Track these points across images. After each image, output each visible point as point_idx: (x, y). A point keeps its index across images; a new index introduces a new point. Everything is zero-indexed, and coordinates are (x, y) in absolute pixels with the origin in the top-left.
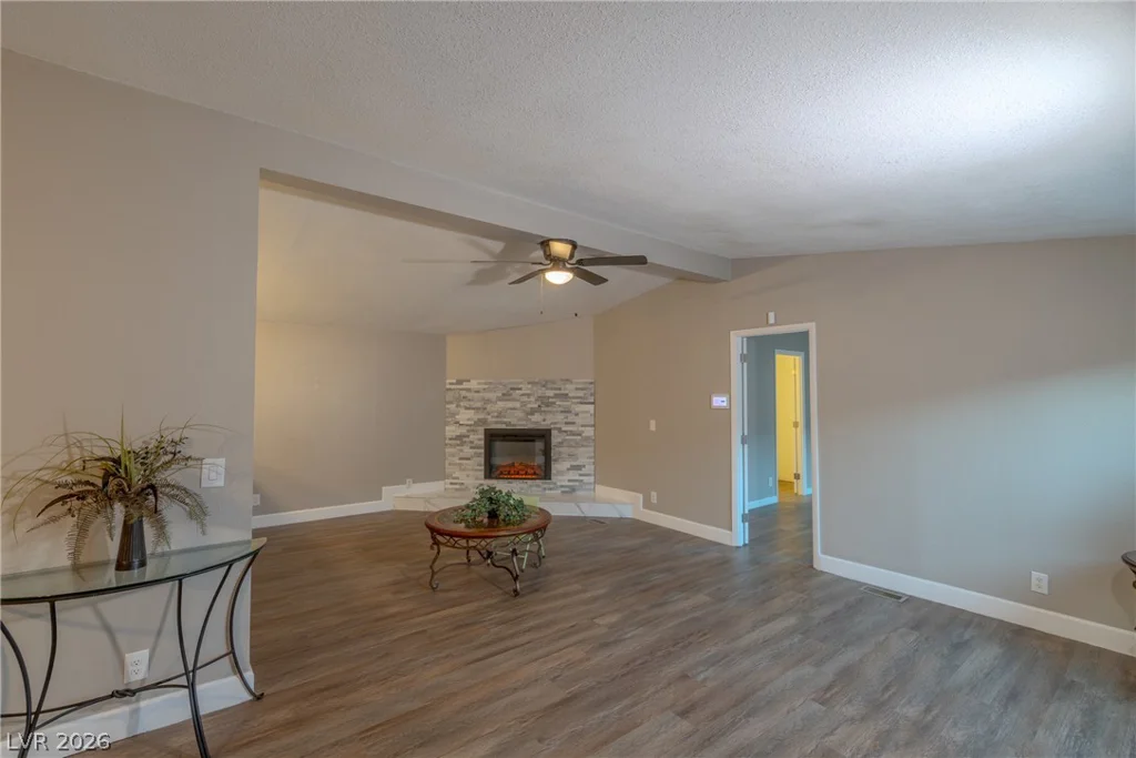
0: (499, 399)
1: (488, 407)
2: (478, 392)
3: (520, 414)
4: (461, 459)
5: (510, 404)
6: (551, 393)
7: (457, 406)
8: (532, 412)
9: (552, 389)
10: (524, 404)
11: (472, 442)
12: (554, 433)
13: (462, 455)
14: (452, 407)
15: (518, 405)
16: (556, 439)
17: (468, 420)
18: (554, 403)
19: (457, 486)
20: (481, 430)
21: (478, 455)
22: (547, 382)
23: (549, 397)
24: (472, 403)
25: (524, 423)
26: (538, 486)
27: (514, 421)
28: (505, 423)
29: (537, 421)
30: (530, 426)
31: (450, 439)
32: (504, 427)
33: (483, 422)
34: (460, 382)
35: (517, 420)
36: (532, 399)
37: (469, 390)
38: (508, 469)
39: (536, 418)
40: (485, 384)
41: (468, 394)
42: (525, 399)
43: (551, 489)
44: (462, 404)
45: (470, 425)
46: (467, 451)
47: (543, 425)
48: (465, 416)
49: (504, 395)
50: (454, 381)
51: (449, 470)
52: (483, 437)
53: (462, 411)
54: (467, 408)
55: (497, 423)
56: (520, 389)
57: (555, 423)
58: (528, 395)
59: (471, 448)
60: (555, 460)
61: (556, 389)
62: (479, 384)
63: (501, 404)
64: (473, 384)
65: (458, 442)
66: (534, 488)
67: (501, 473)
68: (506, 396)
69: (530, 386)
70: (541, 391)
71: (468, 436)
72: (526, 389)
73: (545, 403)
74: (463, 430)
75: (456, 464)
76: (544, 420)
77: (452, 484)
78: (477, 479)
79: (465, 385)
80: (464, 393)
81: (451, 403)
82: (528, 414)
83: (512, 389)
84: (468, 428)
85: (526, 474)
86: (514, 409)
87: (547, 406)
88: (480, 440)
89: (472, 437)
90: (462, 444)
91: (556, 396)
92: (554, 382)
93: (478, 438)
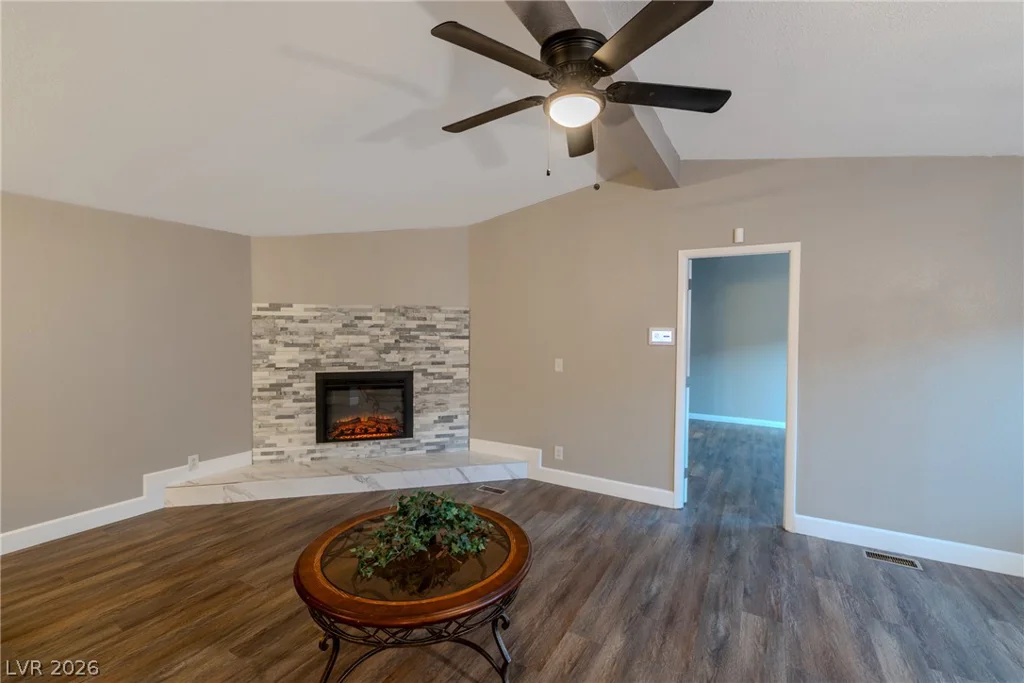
0: (338, 332)
1: (322, 342)
2: (305, 321)
3: (371, 353)
4: (278, 417)
5: (353, 339)
6: (412, 324)
7: (271, 342)
8: (387, 349)
9: (414, 319)
10: (375, 339)
11: (295, 393)
12: (417, 376)
13: (280, 412)
14: (264, 343)
15: (365, 339)
16: (419, 384)
17: (291, 361)
18: (417, 337)
19: (273, 457)
20: (311, 375)
21: (307, 411)
22: (406, 308)
23: (410, 330)
24: (295, 337)
25: (376, 363)
26: (394, 446)
27: (360, 362)
28: (347, 365)
29: (394, 361)
30: (384, 368)
31: (260, 390)
32: (345, 370)
33: (316, 363)
34: (275, 307)
35: (364, 360)
36: (387, 332)
37: (290, 318)
38: (351, 426)
39: (393, 357)
40: (317, 310)
41: (291, 326)
42: (377, 331)
43: (412, 449)
44: (279, 338)
45: (293, 369)
46: (288, 405)
47: (403, 367)
48: (283, 356)
49: (345, 326)
50: (267, 305)
51: (258, 434)
52: (314, 385)
53: (280, 348)
54: (287, 345)
55: (334, 365)
56: (370, 318)
57: (420, 364)
58: (381, 327)
59: (295, 401)
60: (419, 412)
61: (419, 319)
62: (306, 310)
63: (340, 340)
64: (298, 310)
65: (274, 393)
66: (388, 451)
67: (342, 433)
68: (348, 328)
69: (383, 314)
70: (399, 322)
71: (290, 385)
72: (378, 318)
73: (405, 336)
74: (283, 377)
75: (271, 426)
76: (403, 360)
77: (263, 454)
78: (304, 444)
79: (284, 312)
80: (281, 323)
81: (260, 337)
82: (380, 352)
83: (356, 318)
84: (290, 373)
85: (378, 431)
86: (362, 345)
87: (409, 342)
88: (308, 389)
89: (297, 386)
90: (281, 396)
91: (420, 328)
92: (418, 311)
93: (307, 386)
